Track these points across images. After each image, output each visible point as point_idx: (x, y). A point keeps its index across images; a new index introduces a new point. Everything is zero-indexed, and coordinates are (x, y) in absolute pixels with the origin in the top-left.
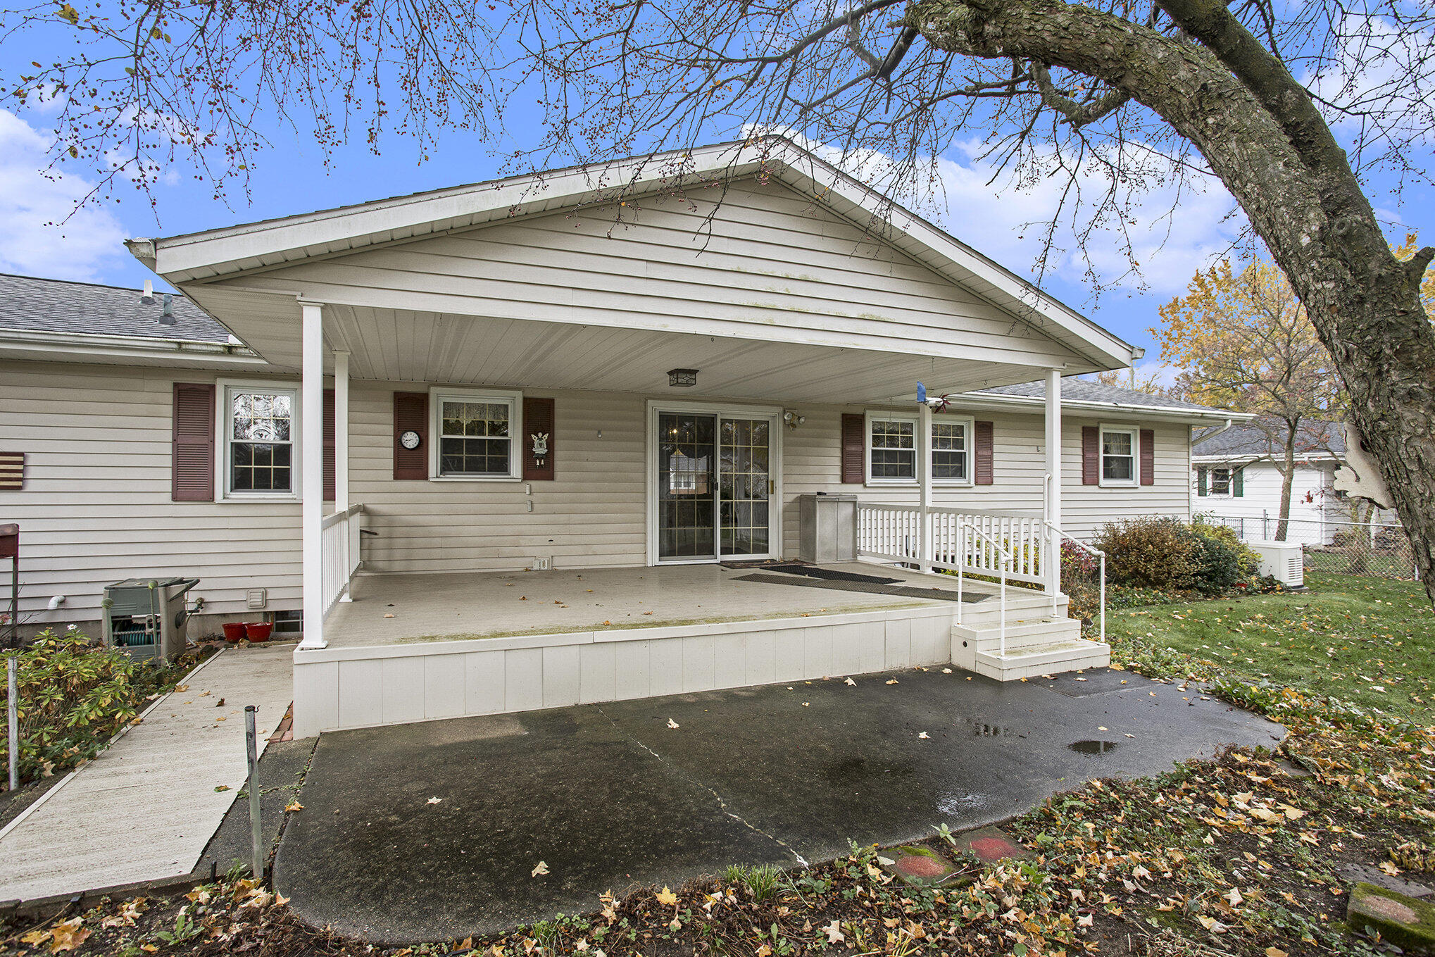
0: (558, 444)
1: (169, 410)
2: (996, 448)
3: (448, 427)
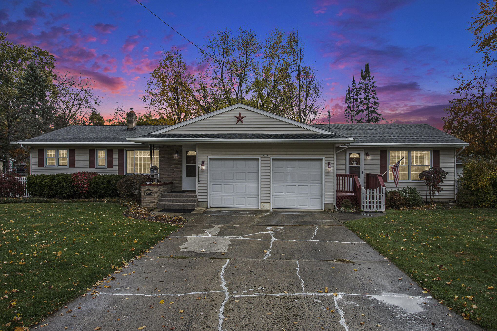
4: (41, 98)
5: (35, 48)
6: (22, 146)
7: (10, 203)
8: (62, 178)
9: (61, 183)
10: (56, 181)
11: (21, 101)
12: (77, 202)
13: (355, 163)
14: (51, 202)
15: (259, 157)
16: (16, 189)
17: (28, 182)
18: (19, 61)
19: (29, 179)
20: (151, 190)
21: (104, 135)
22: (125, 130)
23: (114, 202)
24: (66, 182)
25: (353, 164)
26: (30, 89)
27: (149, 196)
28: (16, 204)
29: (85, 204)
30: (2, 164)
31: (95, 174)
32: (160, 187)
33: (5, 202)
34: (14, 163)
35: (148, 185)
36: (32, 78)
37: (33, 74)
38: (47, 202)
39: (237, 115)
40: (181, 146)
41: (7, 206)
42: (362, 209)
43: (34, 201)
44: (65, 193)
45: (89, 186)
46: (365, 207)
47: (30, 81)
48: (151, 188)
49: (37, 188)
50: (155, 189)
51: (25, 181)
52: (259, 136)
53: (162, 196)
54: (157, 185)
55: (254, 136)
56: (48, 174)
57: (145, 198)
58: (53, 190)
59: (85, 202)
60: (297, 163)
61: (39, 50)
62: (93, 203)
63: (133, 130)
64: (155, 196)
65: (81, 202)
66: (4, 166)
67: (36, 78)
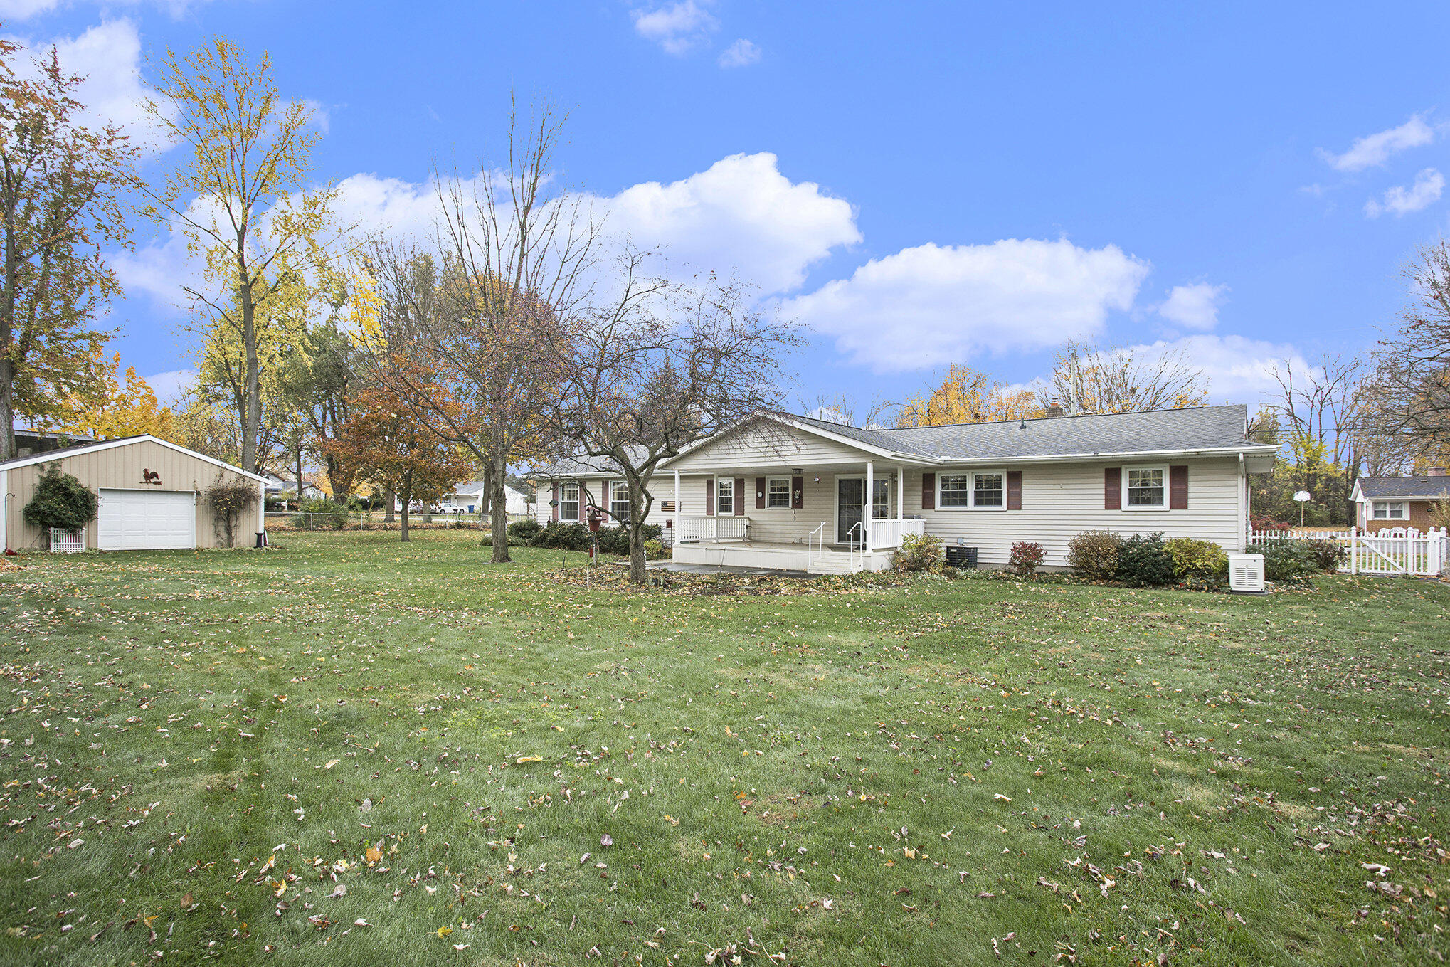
0: (804, 494)
1: (705, 488)
2: (1024, 487)
3: (773, 490)
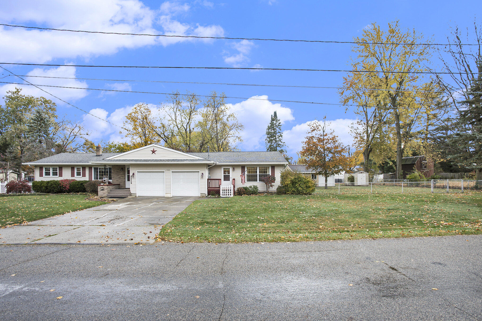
4: (45, 132)
5: (42, 98)
6: (29, 165)
7: (22, 196)
8: (53, 182)
9: (53, 185)
10: (50, 184)
11: (31, 134)
12: (62, 194)
13: (227, 173)
14: (47, 195)
15: (165, 171)
16: (26, 189)
17: (33, 185)
18: (30, 107)
19: (33, 183)
20: (103, 188)
21: (81, 159)
22: (95, 156)
23: (84, 194)
24: (56, 185)
25: (225, 174)
26: (37, 127)
27: (102, 191)
28: (26, 196)
29: (66, 195)
30: (17, 175)
31: (74, 180)
32: (109, 186)
33: (19, 195)
34: (25, 174)
35: (102, 185)
36: (38, 119)
37: (39, 116)
38: (44, 195)
39: (152, 150)
40: (124, 165)
41: (20, 197)
42: (221, 196)
43: (36, 194)
44: (55, 190)
45: (70, 186)
46: (222, 195)
47: (37, 121)
48: (103, 187)
49: (38, 188)
50: (106, 187)
51: (31, 184)
52: (164, 160)
53: (111, 191)
54: (107, 185)
55: (161, 160)
56: (45, 180)
57: (100, 192)
58: (48, 189)
59: (67, 194)
60: (186, 173)
61: (45, 100)
62: (71, 195)
63: (100, 156)
64: (106, 191)
65: (65, 194)
66: (18, 177)
67: (42, 119)
